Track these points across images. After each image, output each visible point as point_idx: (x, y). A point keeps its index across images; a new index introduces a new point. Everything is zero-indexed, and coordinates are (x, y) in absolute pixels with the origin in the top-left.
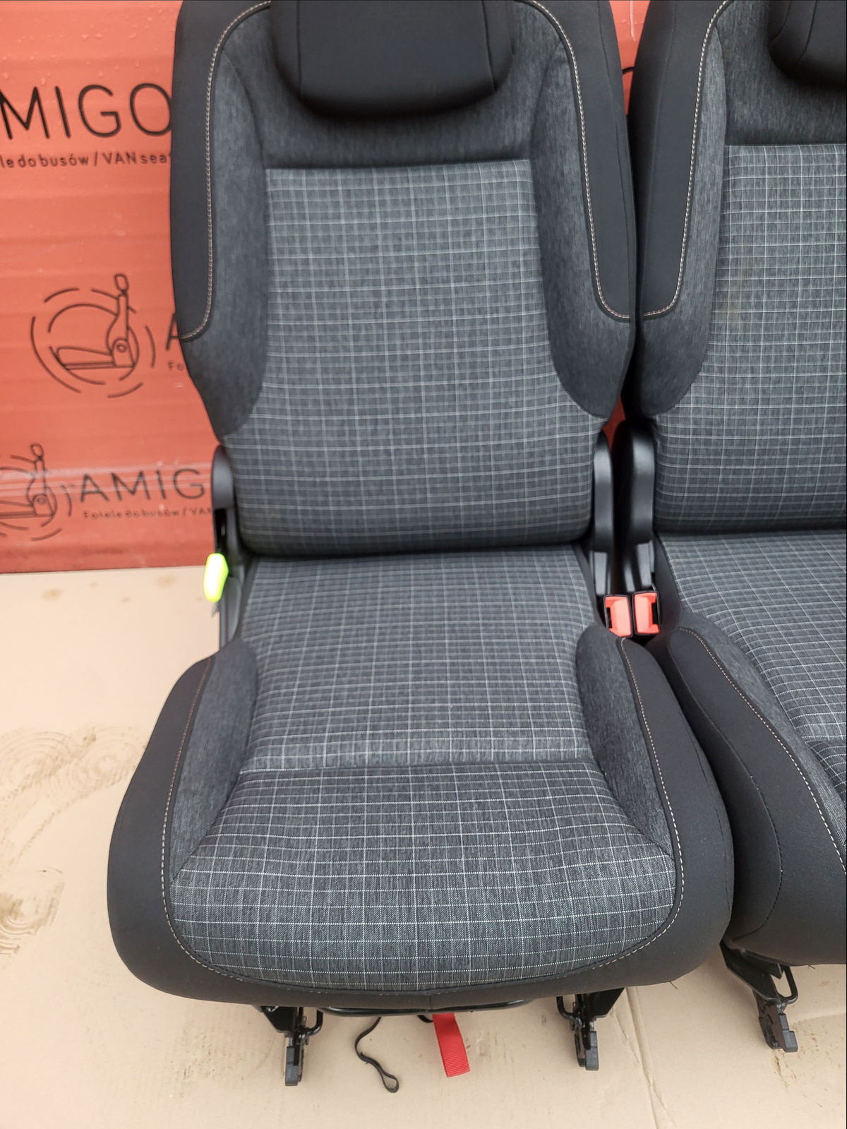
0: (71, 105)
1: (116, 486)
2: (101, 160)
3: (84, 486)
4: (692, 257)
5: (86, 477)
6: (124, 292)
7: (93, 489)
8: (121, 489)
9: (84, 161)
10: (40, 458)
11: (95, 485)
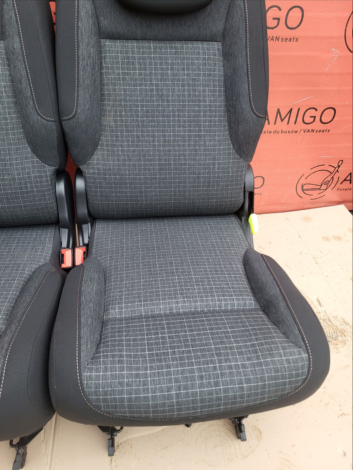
4: (81, 92)
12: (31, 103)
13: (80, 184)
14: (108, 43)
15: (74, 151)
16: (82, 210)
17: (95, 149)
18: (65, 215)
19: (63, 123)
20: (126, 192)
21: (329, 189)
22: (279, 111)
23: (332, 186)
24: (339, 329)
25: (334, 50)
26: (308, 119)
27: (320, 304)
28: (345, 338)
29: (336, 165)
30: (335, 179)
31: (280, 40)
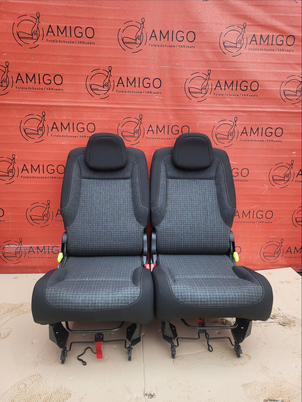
0: (45, 168)
1: (38, 250)
2: (49, 178)
3: (30, 249)
4: (160, 196)
5: (31, 247)
6: (49, 204)
7: (32, 250)
8: (39, 251)
9: (46, 178)
10: (21, 242)
11: (32, 249)
12: (140, 200)
13: (154, 236)
14: (170, 180)
15: (154, 220)
16: (154, 247)
17: (162, 219)
18: (146, 249)
19: (151, 208)
20: (175, 239)
21: (280, 257)
22: (243, 212)
23: (281, 255)
24: (291, 320)
25: (265, 185)
26: (258, 216)
27: (279, 310)
28: (295, 324)
29: (280, 242)
30: (282, 251)
31: (240, 181)
